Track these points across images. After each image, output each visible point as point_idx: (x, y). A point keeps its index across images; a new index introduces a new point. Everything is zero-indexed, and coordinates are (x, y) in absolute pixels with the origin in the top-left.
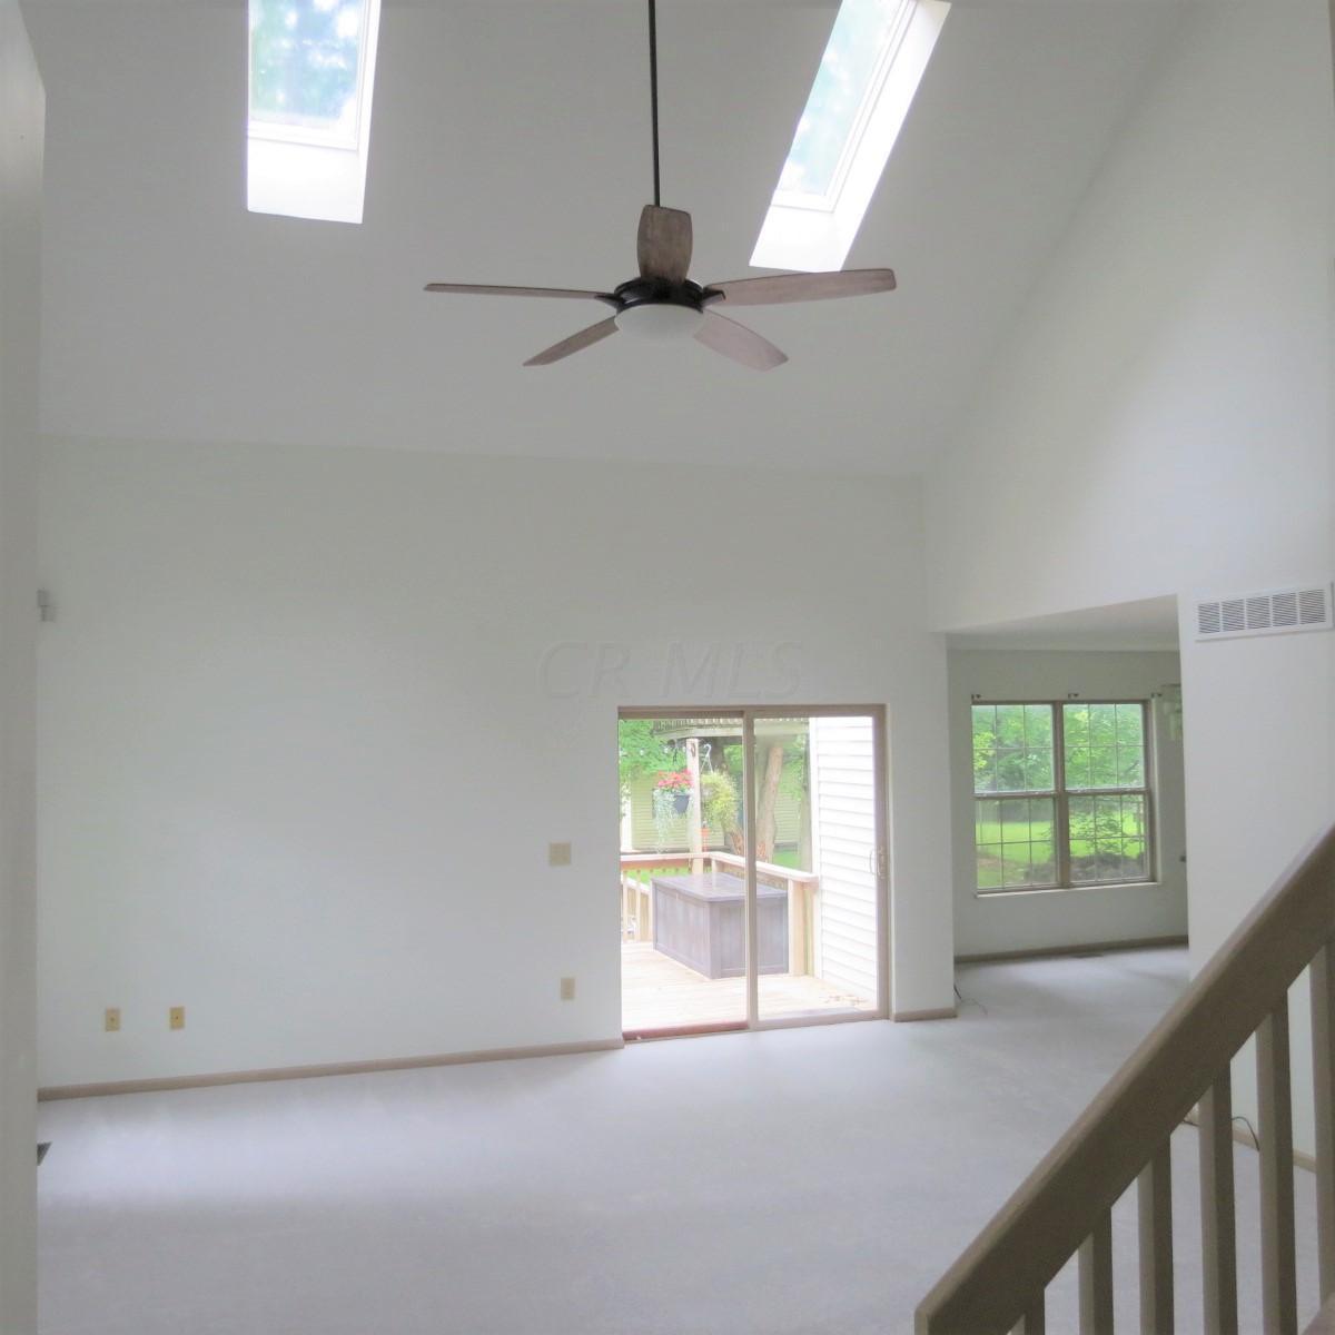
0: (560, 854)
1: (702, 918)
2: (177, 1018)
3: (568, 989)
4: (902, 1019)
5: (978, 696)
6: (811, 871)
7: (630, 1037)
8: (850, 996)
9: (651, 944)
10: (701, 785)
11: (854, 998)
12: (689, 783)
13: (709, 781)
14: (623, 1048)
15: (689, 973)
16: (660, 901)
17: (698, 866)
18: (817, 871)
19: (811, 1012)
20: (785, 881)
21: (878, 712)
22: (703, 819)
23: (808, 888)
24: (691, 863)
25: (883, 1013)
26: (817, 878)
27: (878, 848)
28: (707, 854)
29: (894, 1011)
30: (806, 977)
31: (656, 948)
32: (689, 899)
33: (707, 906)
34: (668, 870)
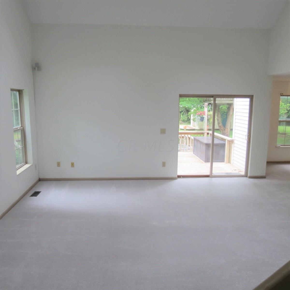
0: (163, 131)
1: (204, 148)
2: (73, 165)
3: (164, 164)
4: (251, 177)
5: (282, 94)
6: (232, 138)
7: (179, 177)
8: (239, 170)
9: (193, 152)
10: (207, 115)
11: (240, 170)
12: (204, 114)
13: (210, 114)
14: (177, 179)
15: (200, 161)
16: (195, 143)
17: (206, 134)
18: (233, 138)
19: (227, 173)
20: (225, 140)
21: (251, 97)
22: (207, 123)
23: (231, 142)
24: (204, 134)
25: (246, 176)
26: (233, 140)
27: (248, 133)
28: (208, 132)
29: (249, 175)
30: (229, 164)
31: (194, 153)
32: (201, 143)
33: (205, 145)
34: (198, 135)
